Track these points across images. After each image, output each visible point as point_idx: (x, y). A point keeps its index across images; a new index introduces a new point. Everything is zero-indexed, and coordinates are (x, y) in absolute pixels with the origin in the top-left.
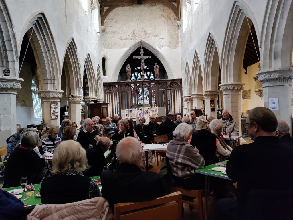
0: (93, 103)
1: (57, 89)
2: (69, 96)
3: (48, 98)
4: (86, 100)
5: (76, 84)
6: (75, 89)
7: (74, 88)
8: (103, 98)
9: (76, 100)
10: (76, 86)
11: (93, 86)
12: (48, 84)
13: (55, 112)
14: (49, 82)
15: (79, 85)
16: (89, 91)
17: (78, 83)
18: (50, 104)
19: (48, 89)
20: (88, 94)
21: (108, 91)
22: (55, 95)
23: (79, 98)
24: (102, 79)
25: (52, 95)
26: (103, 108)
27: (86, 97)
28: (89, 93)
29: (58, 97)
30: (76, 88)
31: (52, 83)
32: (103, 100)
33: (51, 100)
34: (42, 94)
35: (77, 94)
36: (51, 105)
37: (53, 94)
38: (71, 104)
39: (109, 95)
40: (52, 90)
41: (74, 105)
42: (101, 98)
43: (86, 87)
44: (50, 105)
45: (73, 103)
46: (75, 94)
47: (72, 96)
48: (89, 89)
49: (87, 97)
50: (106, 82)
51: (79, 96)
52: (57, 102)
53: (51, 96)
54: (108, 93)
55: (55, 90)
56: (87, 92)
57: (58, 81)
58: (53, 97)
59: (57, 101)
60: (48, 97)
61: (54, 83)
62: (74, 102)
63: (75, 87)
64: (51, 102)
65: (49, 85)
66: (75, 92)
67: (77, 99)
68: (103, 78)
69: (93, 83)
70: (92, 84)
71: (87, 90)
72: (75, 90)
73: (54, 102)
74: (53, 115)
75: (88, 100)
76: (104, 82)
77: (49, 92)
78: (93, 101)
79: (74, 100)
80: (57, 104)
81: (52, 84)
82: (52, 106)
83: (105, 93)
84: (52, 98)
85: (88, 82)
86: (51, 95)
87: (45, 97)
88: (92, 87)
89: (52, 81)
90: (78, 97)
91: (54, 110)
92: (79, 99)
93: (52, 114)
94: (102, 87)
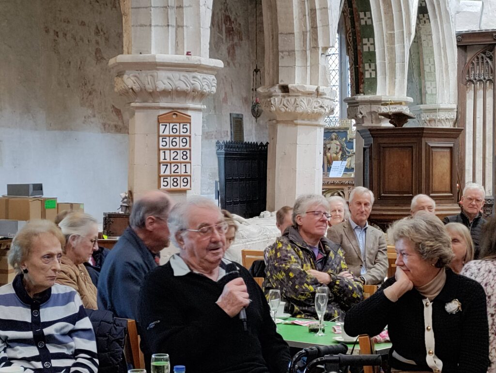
0: (387, 124)
1: (188, 54)
2: (272, 90)
3: (150, 94)
4: (364, 110)
5: (304, 34)
6: (298, 55)
7: (291, 53)
8: (455, 106)
9: (299, 110)
10: (305, 41)
11: (397, 45)
12: (153, 28)
13: (179, 158)
14: (156, 18)
15: (315, 39)
16: (375, 70)
17: (314, 28)
18: (159, 123)
19: (153, 52)
20: (373, 82)
21: (479, 72)
22: (179, 80)
23: (313, 100)
24: (452, 12)
25: (166, 81)
26: (429, 149)
27: (360, 97)
28: (376, 78)
29: (194, 90)
30: (304, 51)
31: (172, 22)
32: (453, 115)
33: (162, 104)
34: (125, 77)
35: (304, 79)
36: (162, 128)
37: (169, 74)
38: (280, 127)
39: (485, 90)
40: (170, 57)
41: (289, 129)
42: (442, 106)
43: (366, 49)
44: (156, 123)
45: (286, 122)
46: (299, 80)
47: (285, 89)
48: (378, 61)
49: (368, 97)
50: (474, 28)
51: (313, 88)
52: (189, 113)
53: (161, 86)
54: (480, 80)
55: (182, 58)
56: (367, 75)
57: (198, 15)
58: (169, 87)
59: (187, 109)
60: (150, 87)
61: (179, 26)
62: (292, 120)
63: (297, 45)
64: (162, 112)
65: (155, 33)
66: (298, 72)
67: (305, 105)
68: (458, 12)
69: (397, 31)
70: (392, 36)
71: (367, 66)
72: (298, 63)
73: (175, 112)
74: (168, 173)
75: (371, 113)
76: (465, 29)
77: (154, 66)
78: (387, 115)
79: (291, 109)
80: (187, 121)
81: (172, 30)
82: (166, 133)
83: (465, 80)
84: (165, 93)
85: (371, 27)
86: (164, 80)
87: (136, 87)
88: (392, 50)
89: (171, 12)
90: (310, 94)
91: (176, 151)
92: (315, 104)
93: (163, 168)
94: (453, 52)
